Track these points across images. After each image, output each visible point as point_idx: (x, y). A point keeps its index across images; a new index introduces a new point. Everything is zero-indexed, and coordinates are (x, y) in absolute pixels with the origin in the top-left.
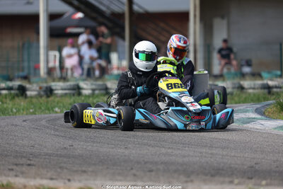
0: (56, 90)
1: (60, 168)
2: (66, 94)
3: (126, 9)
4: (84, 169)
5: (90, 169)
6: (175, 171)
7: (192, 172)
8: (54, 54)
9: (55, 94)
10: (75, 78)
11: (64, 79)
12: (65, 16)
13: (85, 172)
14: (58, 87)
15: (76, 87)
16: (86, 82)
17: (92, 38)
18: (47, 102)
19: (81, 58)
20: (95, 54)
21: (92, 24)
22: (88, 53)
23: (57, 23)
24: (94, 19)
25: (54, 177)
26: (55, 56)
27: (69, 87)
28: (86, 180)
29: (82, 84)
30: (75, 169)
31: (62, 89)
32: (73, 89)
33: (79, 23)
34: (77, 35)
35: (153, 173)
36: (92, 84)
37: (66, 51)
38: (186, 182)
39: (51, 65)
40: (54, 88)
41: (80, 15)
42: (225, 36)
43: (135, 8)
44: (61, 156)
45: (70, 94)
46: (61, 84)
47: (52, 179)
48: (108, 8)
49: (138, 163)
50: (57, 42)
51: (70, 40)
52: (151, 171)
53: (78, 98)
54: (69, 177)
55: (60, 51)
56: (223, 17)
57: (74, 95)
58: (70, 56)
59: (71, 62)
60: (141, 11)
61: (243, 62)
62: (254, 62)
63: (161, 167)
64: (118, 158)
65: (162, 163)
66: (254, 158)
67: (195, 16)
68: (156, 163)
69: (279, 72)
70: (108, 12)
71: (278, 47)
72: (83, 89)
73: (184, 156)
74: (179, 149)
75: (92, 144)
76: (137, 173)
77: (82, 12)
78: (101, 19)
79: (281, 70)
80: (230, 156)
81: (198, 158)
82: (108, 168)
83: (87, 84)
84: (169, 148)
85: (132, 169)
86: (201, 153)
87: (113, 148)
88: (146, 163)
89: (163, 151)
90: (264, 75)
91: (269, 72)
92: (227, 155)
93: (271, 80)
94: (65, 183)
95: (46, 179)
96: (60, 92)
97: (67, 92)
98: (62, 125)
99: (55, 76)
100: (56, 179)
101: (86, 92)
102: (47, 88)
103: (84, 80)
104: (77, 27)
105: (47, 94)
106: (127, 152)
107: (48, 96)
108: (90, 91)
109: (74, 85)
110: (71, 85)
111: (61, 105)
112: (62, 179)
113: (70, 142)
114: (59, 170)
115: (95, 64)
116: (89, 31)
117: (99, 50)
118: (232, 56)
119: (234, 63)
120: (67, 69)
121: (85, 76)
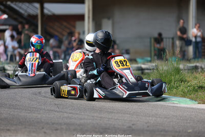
3: (39, 12)
4: (8, 128)
5: (13, 128)
6: (74, 130)
13: (9, 130)
15: (2, 69)
16: (10, 65)
20: (16, 45)
21: (14, 23)
22: (11, 44)
24: (15, 19)
29: (7, 67)
32: (0, 70)
33: (4, 23)
34: (4, 31)
35: (58, 131)
36: (13, 67)
41: (5, 16)
43: (46, 11)
48: (26, 11)
49: (47, 123)
52: (57, 130)
56: (109, 18)
60: (49, 13)
61: (124, 51)
62: (132, 51)
63: (64, 127)
64: (33, 121)
65: (65, 124)
66: (131, 121)
67: (89, 17)
68: (61, 124)
69: (149, 59)
70: (26, 14)
71: (149, 40)
72: (7, 70)
73: (81, 119)
74: (77, 114)
75: (14, 110)
76: (47, 131)
77: (7, 14)
78: (21, 20)
79: (151, 57)
80: (114, 119)
81: (91, 121)
82: (25, 127)
83: (10, 67)
84: (70, 113)
85: (43, 128)
86: (93, 117)
87: (29, 113)
88: (53, 124)
89: (66, 115)
90: (139, 60)
91: (142, 59)
92: (112, 119)
93: (144, 64)
101: (10, 72)
103: (8, 64)
104: (3, 25)
106: (39, 116)
108: (12, 72)
109: (1, 67)
115: (16, 52)
116: (11, 28)
117: (19, 42)
118: (115, 47)
119: (117, 51)
121: (9, 61)
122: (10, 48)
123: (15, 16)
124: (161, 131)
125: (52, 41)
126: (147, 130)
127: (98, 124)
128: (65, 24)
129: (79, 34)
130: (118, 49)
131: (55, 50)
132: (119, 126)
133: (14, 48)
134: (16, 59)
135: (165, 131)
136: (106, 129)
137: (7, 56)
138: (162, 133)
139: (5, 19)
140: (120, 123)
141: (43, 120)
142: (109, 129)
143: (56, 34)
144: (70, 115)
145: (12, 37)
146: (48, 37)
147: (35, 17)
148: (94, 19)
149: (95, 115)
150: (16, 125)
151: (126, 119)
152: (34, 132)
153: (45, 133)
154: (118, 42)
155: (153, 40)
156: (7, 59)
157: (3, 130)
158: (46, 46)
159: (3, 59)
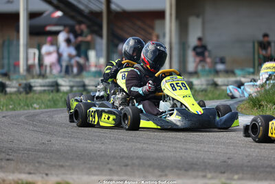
0: (35, 86)
1: (39, 162)
2: (45, 91)
3: (104, 8)
4: (61, 163)
5: (68, 164)
6: (150, 166)
7: (167, 167)
8: (33, 52)
9: (34, 91)
11: (43, 76)
12: (45, 15)
13: (62, 166)
14: (37, 83)
15: (54, 84)
16: (64, 79)
18: (26, 98)
19: (60, 56)
21: (71, 22)
23: (37, 21)
24: (72, 18)
25: (32, 172)
26: (35, 54)
27: (48, 84)
29: (60, 81)
30: (52, 163)
31: (41, 86)
32: (52, 86)
33: (58, 22)
34: (57, 33)
35: (129, 168)
36: (70, 81)
37: (46, 49)
38: (161, 176)
39: (30, 62)
40: (33, 84)
41: (59, 14)
42: (199, 34)
43: (113, 7)
44: (39, 151)
45: (48, 90)
46: (40, 81)
47: (30, 173)
48: (87, 6)
49: (114, 157)
50: (37, 39)
51: (49, 38)
52: (126, 165)
53: (56, 94)
54: (46, 172)
55: (39, 49)
56: (198, 16)
57: (52, 91)
58: (49, 53)
60: (118, 9)
61: (218, 60)
62: (228, 59)
63: (136, 162)
64: (95, 153)
65: (137, 158)
66: (227, 153)
67: (171, 15)
68: (132, 158)
69: (251, 70)
70: (86, 11)
71: (251, 45)
72: (61, 85)
73: (159, 151)
74: (154, 144)
75: (69, 139)
76: (113, 168)
77: (62, 11)
78: (80, 18)
79: (254, 67)
80: (204, 151)
81: (172, 153)
82: (85, 163)
83: (65, 81)
84: (144, 143)
85: (108, 164)
86: (175, 148)
87: (89, 143)
88: (122, 158)
89: (139, 145)
90: (238, 72)
91: (242, 70)
92: (200, 150)
93: (244, 77)
94: (43, 177)
95: (24, 173)
96: (39, 89)
97: (46, 88)
98: (40, 121)
99: (35, 73)
100: (34, 173)
101: (65, 89)
102: (26, 85)
103: (62, 77)
104: (56, 25)
105: (26, 91)
106: (103, 147)
107: (27, 93)
108: (68, 88)
109: (53, 82)
110: (49, 82)
111: (40, 101)
112: (40, 173)
113: (48, 138)
114: (37, 165)
115: (73, 62)
116: (67, 29)
117: (78, 48)
118: (207, 54)
119: (208, 60)
120: (46, 66)
121: (63, 73)
122: (65, 56)
123: (73, 13)
124: (266, 167)
126: (247, 167)
127: (181, 157)
128: (139, 23)
129: (158, 37)
130: (210, 56)
132: (210, 161)
133: (71, 57)
134: (72, 71)
135: (271, 166)
136: (192, 164)
137: (61, 66)
138: (268, 169)
139: (59, 18)
140: (212, 157)
141: (108, 153)
142: (196, 164)
144: (144, 145)
145: (68, 41)
146: (116, 41)
147: (99, 14)
148: (177, 17)
149: (178, 145)
150: (71, 159)
151: (219, 150)
152: (96, 168)
153: (111, 170)
154: (209, 47)
155: (256, 45)
156: (61, 71)
157: (54, 166)
158: (114, 52)
159: (56, 70)
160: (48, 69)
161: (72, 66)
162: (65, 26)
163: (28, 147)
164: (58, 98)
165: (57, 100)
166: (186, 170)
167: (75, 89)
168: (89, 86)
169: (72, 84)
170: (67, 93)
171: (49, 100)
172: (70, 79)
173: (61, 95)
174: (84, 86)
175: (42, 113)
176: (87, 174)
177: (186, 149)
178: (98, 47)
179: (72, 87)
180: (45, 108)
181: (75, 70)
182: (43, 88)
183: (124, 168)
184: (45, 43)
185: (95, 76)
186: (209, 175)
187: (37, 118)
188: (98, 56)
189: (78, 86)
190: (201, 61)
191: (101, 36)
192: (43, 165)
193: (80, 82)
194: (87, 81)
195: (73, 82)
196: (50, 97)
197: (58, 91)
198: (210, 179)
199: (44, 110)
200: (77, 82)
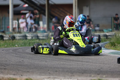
0: (16, 37)
1: (18, 70)
2: (20, 39)
3: (46, 3)
4: (28, 70)
5: (31, 71)
6: (67, 71)
7: (74, 72)
8: (15, 22)
9: (16, 39)
10: (24, 32)
11: (20, 32)
12: (20, 6)
13: (28, 72)
14: (17, 36)
15: (25, 36)
16: (29, 34)
17: (32, 15)
18: (13, 42)
19: (27, 24)
20: (33, 22)
21: (32, 9)
22: (30, 21)
23: (17, 9)
24: (32, 7)
25: (15, 74)
26: (16, 23)
27: (22, 36)
28: (29, 75)
29: (27, 35)
30: (24, 70)
31: (19, 37)
32: (24, 37)
33: (26, 9)
34: (25, 14)
35: (57, 72)
36: (31, 35)
37: (21, 21)
38: (71, 76)
39: (14, 26)
40: (15, 36)
41: (26, 5)
42: (88, 14)
43: (50, 2)
44: (18, 65)
45: (22, 39)
46: (18, 35)
47: (14, 75)
48: (38, 2)
49: (51, 68)
50: (17, 17)
51: (22, 16)
52: (56, 71)
53: (25, 40)
54: (21, 74)
55: (18, 20)
56: (87, 6)
57: (24, 39)
58: (22, 23)
59: (23, 25)
60: (52, 3)
61: (96, 25)
62: (100, 25)
63: (61, 70)
64: (43, 66)
65: (61, 68)
66: (100, 66)
67: (75, 6)
68: (59, 68)
69: (111, 30)
70: (38, 4)
71: (110, 19)
72: (28, 37)
73: (71, 65)
75: (31, 60)
76: (51, 72)
77: (28, 4)
78: (35, 7)
80: (90, 65)
81: (76, 66)
82: (38, 70)
83: (29, 35)
84: (64, 62)
85: (48, 70)
86: (78, 64)
87: (40, 62)
88: (54, 68)
89: (62, 63)
90: (105, 30)
91: (107, 29)
92: (89, 65)
93: (108, 33)
94: (20, 77)
95: (12, 75)
96: (18, 38)
97: (21, 38)
98: (19, 52)
99: (16, 31)
100: (16, 75)
101: (29, 38)
102: (12, 36)
103: (28, 33)
104: (25, 10)
105: (12, 39)
106: (46, 63)
107: (13, 40)
108: (31, 38)
109: (24, 35)
110: (22, 35)
111: (19, 43)
112: (19, 75)
113: (22, 59)
114: (17, 71)
115: (33, 26)
116: (30, 12)
117: (35, 20)
118: (91, 23)
119: (92, 25)
120: (21, 28)
121: (28, 31)
122: (29, 24)
123: (33, 5)
125: (54, 20)
126: (109, 72)
127: (80, 68)
128: (61, 9)
131: (56, 25)
132: (93, 69)
133: (32, 24)
136: (85, 71)
137: (28, 28)
138: (118, 73)
139: (27, 7)
140: (94, 67)
141: (48, 66)
142: (87, 71)
143: (56, 15)
146: (52, 17)
147: (44, 6)
148: (78, 7)
150: (33, 69)
151: (97, 65)
152: (43, 73)
153: (49, 73)
156: (28, 30)
157: (25, 72)
158: (51, 22)
159: (25, 30)
160: (22, 30)
161: (32, 28)
162: (29, 11)
163: (13, 63)
164: (26, 42)
165: (26, 43)
166: (82, 73)
167: (34, 38)
168: (40, 37)
169: (32, 36)
170: (30, 40)
171: (22, 43)
172: (32, 34)
173: (28, 41)
174: (38, 37)
175: (20, 48)
176: (39, 75)
177: (82, 64)
178: (44, 20)
179: (32, 37)
180: (20, 46)
181: (34, 30)
182: (20, 38)
183: (55, 72)
184: (20, 18)
185: (42, 33)
186: (93, 76)
187: (17, 51)
188: (44, 24)
189: (35, 37)
190: (89, 26)
191: (45, 15)
192: (20, 71)
193: (36, 35)
194: (39, 35)
195: (33, 35)
196: (23, 41)
197: (26, 39)
198: (93, 77)
199: (20, 47)
200: (34, 35)
